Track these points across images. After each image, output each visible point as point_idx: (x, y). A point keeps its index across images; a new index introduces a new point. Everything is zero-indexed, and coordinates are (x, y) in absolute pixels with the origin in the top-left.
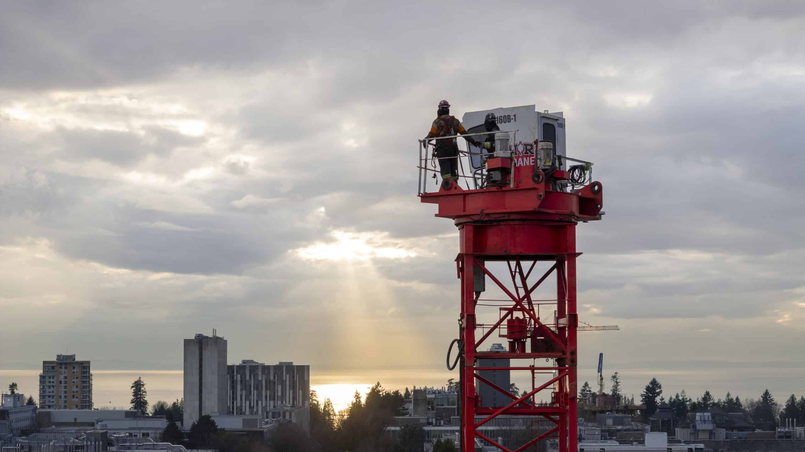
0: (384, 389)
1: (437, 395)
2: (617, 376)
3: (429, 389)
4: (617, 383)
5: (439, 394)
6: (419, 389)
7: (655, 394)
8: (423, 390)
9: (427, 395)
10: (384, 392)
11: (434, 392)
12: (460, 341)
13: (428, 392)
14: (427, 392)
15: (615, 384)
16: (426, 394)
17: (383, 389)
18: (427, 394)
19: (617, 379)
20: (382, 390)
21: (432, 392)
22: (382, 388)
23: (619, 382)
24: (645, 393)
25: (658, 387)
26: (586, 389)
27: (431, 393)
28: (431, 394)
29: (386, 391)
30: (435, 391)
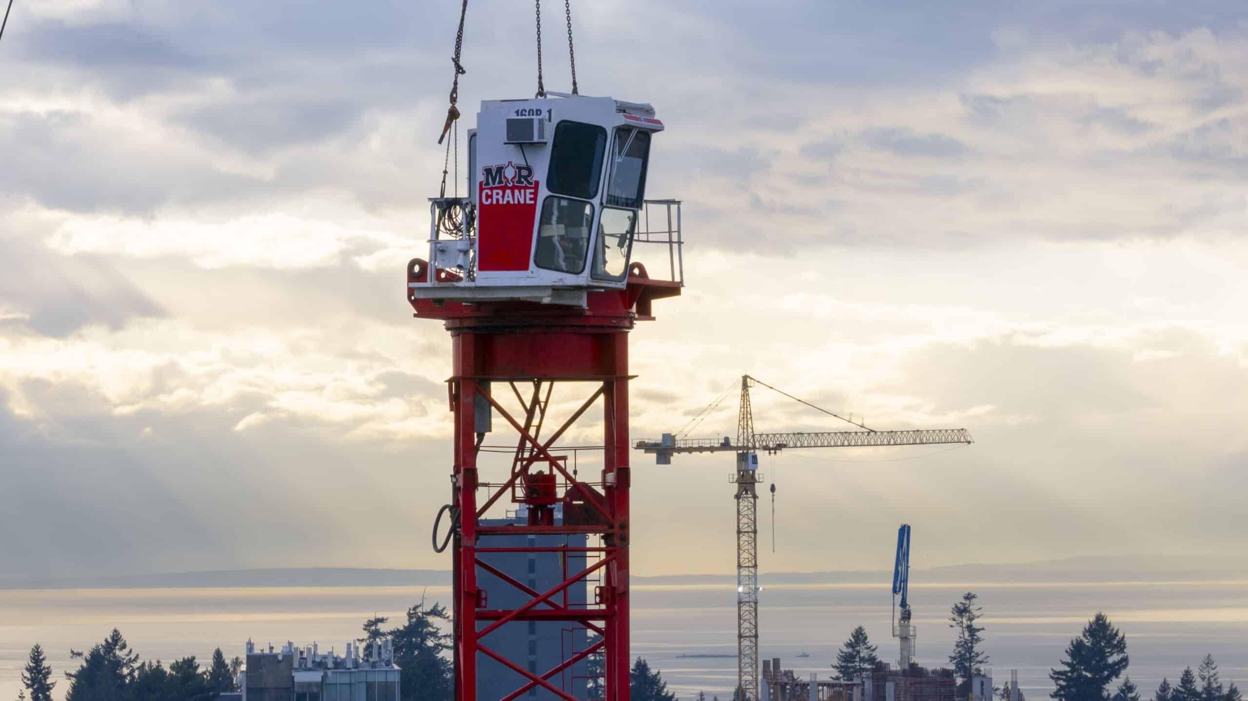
0: (137, 657)
1: (329, 673)
2: (971, 607)
3: (302, 653)
4: (971, 630)
5: (338, 670)
6: (267, 651)
7: (1102, 672)
8: (280, 658)
9: (294, 674)
10: (136, 665)
11: (320, 665)
12: (454, 508)
13: (300, 665)
14: (296, 665)
15: (967, 634)
16: (291, 668)
17: (133, 656)
18: (297, 670)
19: (970, 619)
20: (130, 661)
21: (313, 662)
22: (131, 651)
23: (978, 630)
24: (1067, 669)
25: (1116, 646)
26: (859, 652)
27: (310, 665)
28: (310, 670)
29: (143, 664)
30: (325, 657)
